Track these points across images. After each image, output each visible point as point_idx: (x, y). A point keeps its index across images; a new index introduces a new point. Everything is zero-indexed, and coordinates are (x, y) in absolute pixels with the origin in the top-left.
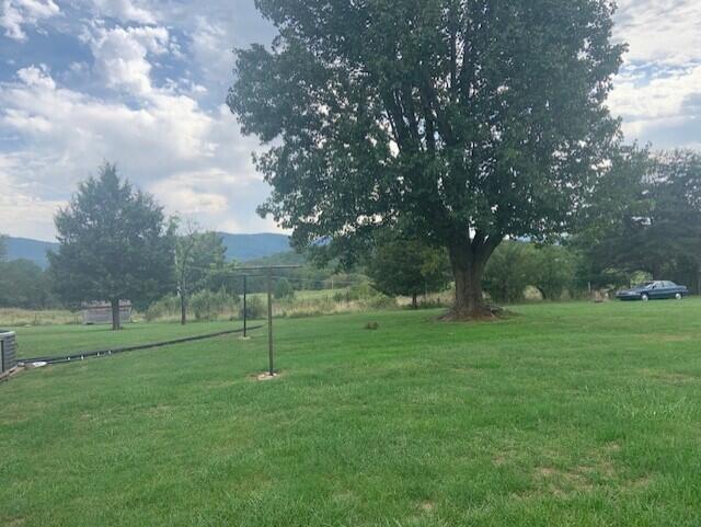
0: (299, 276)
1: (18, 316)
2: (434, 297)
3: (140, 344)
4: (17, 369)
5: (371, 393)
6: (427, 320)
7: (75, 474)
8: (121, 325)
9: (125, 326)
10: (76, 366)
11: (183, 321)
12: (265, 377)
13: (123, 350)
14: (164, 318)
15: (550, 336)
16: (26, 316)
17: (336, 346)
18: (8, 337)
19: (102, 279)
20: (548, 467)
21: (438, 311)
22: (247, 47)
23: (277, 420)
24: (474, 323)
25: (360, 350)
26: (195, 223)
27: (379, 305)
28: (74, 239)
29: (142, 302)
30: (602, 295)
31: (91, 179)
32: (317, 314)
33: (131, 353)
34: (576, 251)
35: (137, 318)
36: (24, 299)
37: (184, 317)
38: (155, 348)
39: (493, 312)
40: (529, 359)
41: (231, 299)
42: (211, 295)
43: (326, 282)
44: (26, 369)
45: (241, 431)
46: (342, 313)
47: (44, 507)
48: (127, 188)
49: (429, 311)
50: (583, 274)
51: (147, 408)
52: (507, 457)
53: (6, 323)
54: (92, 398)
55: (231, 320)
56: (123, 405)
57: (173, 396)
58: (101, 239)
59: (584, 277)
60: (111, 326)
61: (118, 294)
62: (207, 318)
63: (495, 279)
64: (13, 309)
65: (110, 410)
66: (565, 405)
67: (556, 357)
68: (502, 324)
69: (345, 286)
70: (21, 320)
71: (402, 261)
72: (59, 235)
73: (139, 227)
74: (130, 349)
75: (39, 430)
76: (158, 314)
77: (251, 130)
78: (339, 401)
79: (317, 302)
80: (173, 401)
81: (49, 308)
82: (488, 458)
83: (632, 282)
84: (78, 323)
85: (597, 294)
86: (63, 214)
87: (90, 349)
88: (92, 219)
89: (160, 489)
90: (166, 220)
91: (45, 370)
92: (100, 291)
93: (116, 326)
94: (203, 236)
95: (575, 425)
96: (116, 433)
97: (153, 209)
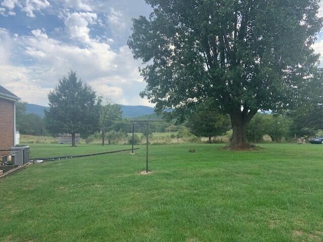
0: (154, 126)
1: (31, 139)
2: (219, 138)
3: (85, 154)
4: (30, 163)
5: (198, 185)
6: (219, 149)
7: (57, 218)
8: (76, 145)
9: (77, 145)
10: (56, 163)
11: (103, 144)
12: (144, 173)
13: (78, 157)
14: (95, 142)
15: (282, 160)
16: (34, 138)
17: (177, 159)
18: (26, 149)
19: (68, 123)
20: (299, 230)
21: (224, 145)
22: (138, 18)
23: (153, 195)
24: (242, 152)
25: (188, 162)
26: (110, 99)
27: (193, 140)
28: (56, 106)
29: (85, 135)
30: (302, 140)
31: (64, 78)
32: (165, 144)
33: (81, 158)
34: (290, 119)
35: (82, 142)
36: (33, 131)
37: (103, 142)
38: (92, 156)
39: (252, 146)
40: (274, 171)
41: (124, 135)
42: (115, 133)
43: (167, 129)
44: (34, 163)
45: (136, 200)
46: (176, 144)
47: (43, 235)
48: (80, 83)
49: (217, 145)
50: (293, 129)
51: (90, 186)
52: (276, 224)
53: (25, 141)
54: (64, 179)
55: (125, 144)
56: (79, 183)
57: (101, 180)
58: (68, 106)
59: (293, 131)
60: (71, 145)
61: (75, 130)
62: (114, 143)
63: (249, 131)
64: (28, 135)
65: (73, 185)
66: (299, 196)
67: (288, 171)
68: (257, 153)
69: (176, 131)
70: (31, 140)
71: (205, 120)
72: (50, 103)
73: (85, 101)
74: (81, 156)
75: (40, 194)
76: (92, 140)
77: (138, 57)
78: (182, 188)
79: (163, 138)
80: (101, 182)
81: (44, 136)
82: (265, 223)
83: (316, 134)
84: (56, 143)
85: (299, 139)
86: (52, 94)
87: (63, 156)
88: (64, 96)
89: (99, 229)
90: (97, 98)
91: (43, 164)
92: (67, 129)
93: (73, 145)
94: (113, 106)
95: (307, 208)
96: (76, 197)
97: (91, 93)
